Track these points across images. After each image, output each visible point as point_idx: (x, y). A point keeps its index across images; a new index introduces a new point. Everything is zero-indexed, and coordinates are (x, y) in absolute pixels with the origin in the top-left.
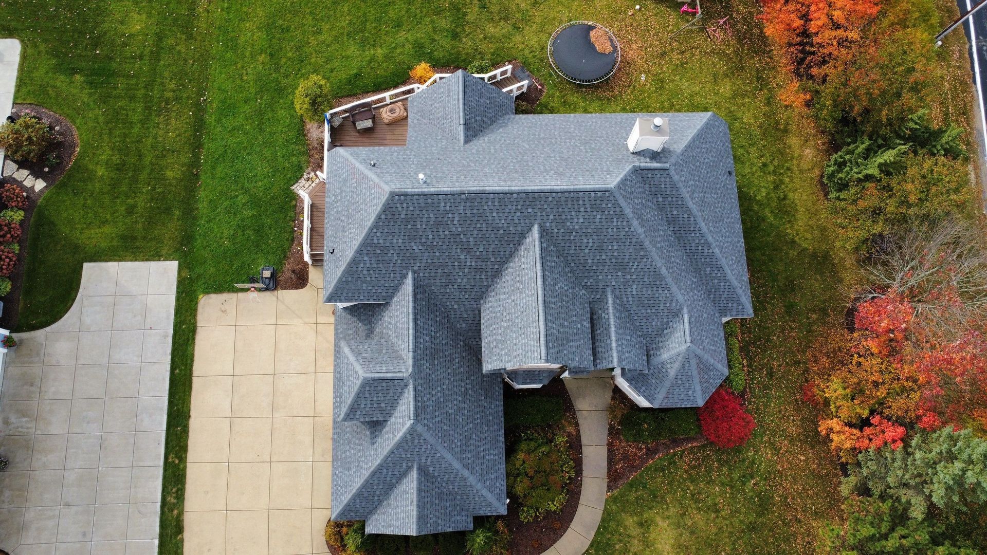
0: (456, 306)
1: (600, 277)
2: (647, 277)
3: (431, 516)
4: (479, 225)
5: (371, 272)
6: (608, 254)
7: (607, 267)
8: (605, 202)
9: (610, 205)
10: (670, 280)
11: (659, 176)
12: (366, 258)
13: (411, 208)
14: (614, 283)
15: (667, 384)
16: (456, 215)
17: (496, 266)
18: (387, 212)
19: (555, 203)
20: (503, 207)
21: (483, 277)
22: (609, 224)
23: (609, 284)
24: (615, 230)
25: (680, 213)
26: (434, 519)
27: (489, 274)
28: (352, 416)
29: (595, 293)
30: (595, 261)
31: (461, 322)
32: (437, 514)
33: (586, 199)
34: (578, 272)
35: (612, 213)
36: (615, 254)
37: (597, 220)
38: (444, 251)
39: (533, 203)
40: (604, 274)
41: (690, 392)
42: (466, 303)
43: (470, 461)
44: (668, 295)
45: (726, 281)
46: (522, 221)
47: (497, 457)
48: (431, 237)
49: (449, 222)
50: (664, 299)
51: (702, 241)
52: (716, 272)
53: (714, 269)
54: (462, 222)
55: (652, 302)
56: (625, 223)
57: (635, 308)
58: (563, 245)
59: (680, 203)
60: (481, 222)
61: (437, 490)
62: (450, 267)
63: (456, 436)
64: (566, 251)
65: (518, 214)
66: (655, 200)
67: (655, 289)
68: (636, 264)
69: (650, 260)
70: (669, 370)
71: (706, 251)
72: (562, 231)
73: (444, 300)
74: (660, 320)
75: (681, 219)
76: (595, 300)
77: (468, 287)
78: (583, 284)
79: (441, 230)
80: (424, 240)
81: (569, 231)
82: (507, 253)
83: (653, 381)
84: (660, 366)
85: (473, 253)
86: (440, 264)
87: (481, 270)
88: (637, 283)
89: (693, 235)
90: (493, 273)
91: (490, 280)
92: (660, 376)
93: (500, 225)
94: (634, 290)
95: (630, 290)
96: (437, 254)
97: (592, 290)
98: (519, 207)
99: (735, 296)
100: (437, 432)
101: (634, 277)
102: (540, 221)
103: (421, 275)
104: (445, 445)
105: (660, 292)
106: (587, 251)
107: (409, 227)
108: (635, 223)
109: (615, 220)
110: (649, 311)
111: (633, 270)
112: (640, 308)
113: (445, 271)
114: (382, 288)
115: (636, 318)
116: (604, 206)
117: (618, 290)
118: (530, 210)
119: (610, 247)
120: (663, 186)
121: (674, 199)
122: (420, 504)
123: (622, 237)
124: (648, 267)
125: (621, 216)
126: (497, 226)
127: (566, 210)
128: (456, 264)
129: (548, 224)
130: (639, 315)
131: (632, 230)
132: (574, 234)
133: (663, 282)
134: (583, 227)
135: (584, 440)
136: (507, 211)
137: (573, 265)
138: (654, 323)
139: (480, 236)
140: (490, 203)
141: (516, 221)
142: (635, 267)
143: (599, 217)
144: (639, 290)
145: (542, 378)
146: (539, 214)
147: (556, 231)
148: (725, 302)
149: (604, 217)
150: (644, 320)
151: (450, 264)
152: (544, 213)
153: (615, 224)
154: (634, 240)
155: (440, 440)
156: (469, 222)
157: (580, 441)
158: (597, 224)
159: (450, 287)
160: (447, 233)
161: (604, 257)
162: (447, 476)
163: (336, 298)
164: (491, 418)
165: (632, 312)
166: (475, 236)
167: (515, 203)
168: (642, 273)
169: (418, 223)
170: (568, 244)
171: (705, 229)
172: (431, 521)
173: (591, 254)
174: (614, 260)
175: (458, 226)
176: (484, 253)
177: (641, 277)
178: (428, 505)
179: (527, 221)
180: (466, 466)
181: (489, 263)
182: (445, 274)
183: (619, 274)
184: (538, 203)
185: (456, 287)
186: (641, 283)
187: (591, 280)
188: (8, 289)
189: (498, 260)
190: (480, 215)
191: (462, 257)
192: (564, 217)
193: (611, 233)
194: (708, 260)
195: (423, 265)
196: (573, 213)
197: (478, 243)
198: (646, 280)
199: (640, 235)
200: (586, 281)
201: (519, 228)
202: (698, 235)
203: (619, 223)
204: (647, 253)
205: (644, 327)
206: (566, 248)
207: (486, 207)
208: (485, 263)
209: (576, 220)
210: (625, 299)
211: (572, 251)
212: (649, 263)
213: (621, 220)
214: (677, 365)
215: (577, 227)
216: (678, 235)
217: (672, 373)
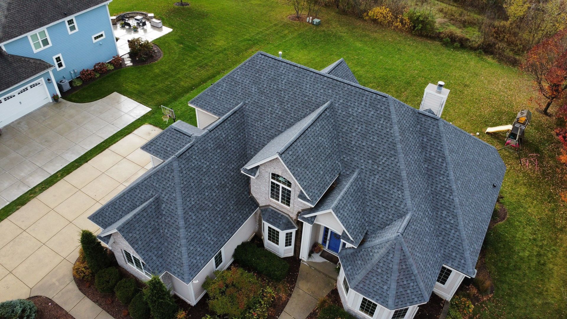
0: (255, 138)
1: (356, 158)
2: (389, 173)
3: (138, 233)
4: (295, 90)
5: (222, 94)
6: (368, 143)
7: (363, 153)
8: (381, 104)
9: (383, 108)
10: (406, 184)
11: (430, 122)
12: (224, 85)
13: (264, 65)
14: (363, 167)
15: (369, 267)
16: (285, 78)
17: (292, 120)
18: (251, 63)
19: (347, 92)
20: (315, 83)
21: (281, 124)
22: (378, 121)
23: (359, 166)
24: (380, 127)
25: (437, 156)
26: (138, 237)
27: (285, 124)
28: (148, 148)
29: (346, 169)
30: (357, 144)
31: (252, 150)
32: (143, 236)
33: (369, 97)
34: (342, 147)
35: (382, 113)
36: (373, 145)
37: (370, 115)
38: (268, 98)
39: (334, 88)
40: (359, 157)
41: (385, 287)
42: (262, 138)
43: (191, 221)
44: (400, 196)
45: (457, 230)
46: (322, 97)
47: (212, 243)
48: (265, 86)
49: (280, 81)
50: (396, 198)
51: (447, 186)
52: (451, 218)
53: (449, 215)
54: (287, 84)
55: (386, 196)
56: (388, 125)
57: (371, 195)
58: (340, 123)
59: (439, 148)
60: (298, 88)
61: (156, 224)
62: (266, 110)
63: (195, 197)
64: (340, 129)
65: (322, 91)
66: (421, 138)
67: (392, 186)
68: (385, 159)
69: (396, 160)
70: (375, 255)
71: (448, 196)
72: (344, 113)
73: (251, 130)
74: (387, 215)
75: (435, 161)
76: (345, 174)
77: (269, 127)
78: (342, 158)
79: (273, 84)
80: (260, 87)
81: (349, 115)
82: (303, 114)
83: (359, 262)
84: (369, 250)
85: (283, 106)
86: (261, 105)
87: (282, 119)
88: (380, 175)
89: (441, 178)
90: (288, 124)
91: (284, 128)
92: (367, 258)
93: (308, 94)
94: (376, 179)
95: (373, 178)
96: (263, 98)
97: (346, 165)
98: (325, 87)
99: (460, 248)
100: (185, 179)
101: (380, 169)
102: (333, 100)
103: (247, 107)
104: (183, 192)
105: (395, 191)
106: (354, 134)
107: (257, 75)
108: (396, 127)
109: (382, 119)
110: (380, 203)
111: (381, 163)
112: (375, 197)
113: (262, 111)
114: (222, 107)
115: (368, 204)
116: (379, 106)
117: (364, 174)
118: (330, 91)
119: (371, 138)
120: (430, 131)
121: (435, 144)
122: (138, 217)
123: (383, 134)
124: (393, 165)
125: (388, 118)
126: (306, 94)
127: (353, 100)
128: (270, 109)
129: (337, 105)
130: (372, 202)
131: (392, 132)
132: (351, 118)
133: (400, 184)
134: (359, 116)
135: (287, 308)
136: (316, 86)
137: (340, 140)
138: (381, 216)
139: (293, 96)
140: (308, 78)
141: (318, 95)
142: (383, 161)
143: (372, 113)
144: (379, 181)
145: (281, 223)
146: (334, 96)
147: (340, 111)
148: (450, 249)
149: (375, 114)
150: (374, 209)
151: (267, 108)
152: (338, 97)
153: (381, 122)
154: (390, 140)
155: (182, 186)
156: (291, 85)
157: (284, 307)
158: (369, 117)
159: (259, 123)
160: (275, 87)
161: (364, 144)
162: (169, 219)
163: (196, 102)
164: (228, 218)
165: (367, 197)
166: (290, 95)
167: (323, 83)
168: (387, 169)
169: (263, 75)
170: (343, 124)
171: (452, 177)
172: (135, 235)
173: (356, 138)
174: (370, 149)
175: (283, 85)
176: (289, 109)
177: (385, 171)
178: (142, 225)
179: (325, 98)
180: (186, 220)
181: (289, 117)
182: (260, 113)
183: (370, 161)
184: (337, 88)
185: (262, 124)
186: (383, 176)
187: (348, 158)
188: (78, 85)
189: (296, 116)
190: (299, 83)
191: (276, 106)
192: (349, 104)
193: (376, 128)
194: (447, 204)
195: (252, 101)
196: (356, 104)
197: (289, 101)
198: (388, 175)
199: (396, 137)
200: (344, 156)
201: (318, 101)
202: (445, 180)
203: (384, 123)
204: (396, 155)
205: (372, 215)
206: (341, 126)
207: (305, 80)
208: (286, 116)
209: (356, 109)
210: (366, 184)
211: (344, 130)
212: (394, 162)
213: (386, 121)
214: (383, 251)
215: (355, 114)
216: (429, 173)
217: (376, 257)
